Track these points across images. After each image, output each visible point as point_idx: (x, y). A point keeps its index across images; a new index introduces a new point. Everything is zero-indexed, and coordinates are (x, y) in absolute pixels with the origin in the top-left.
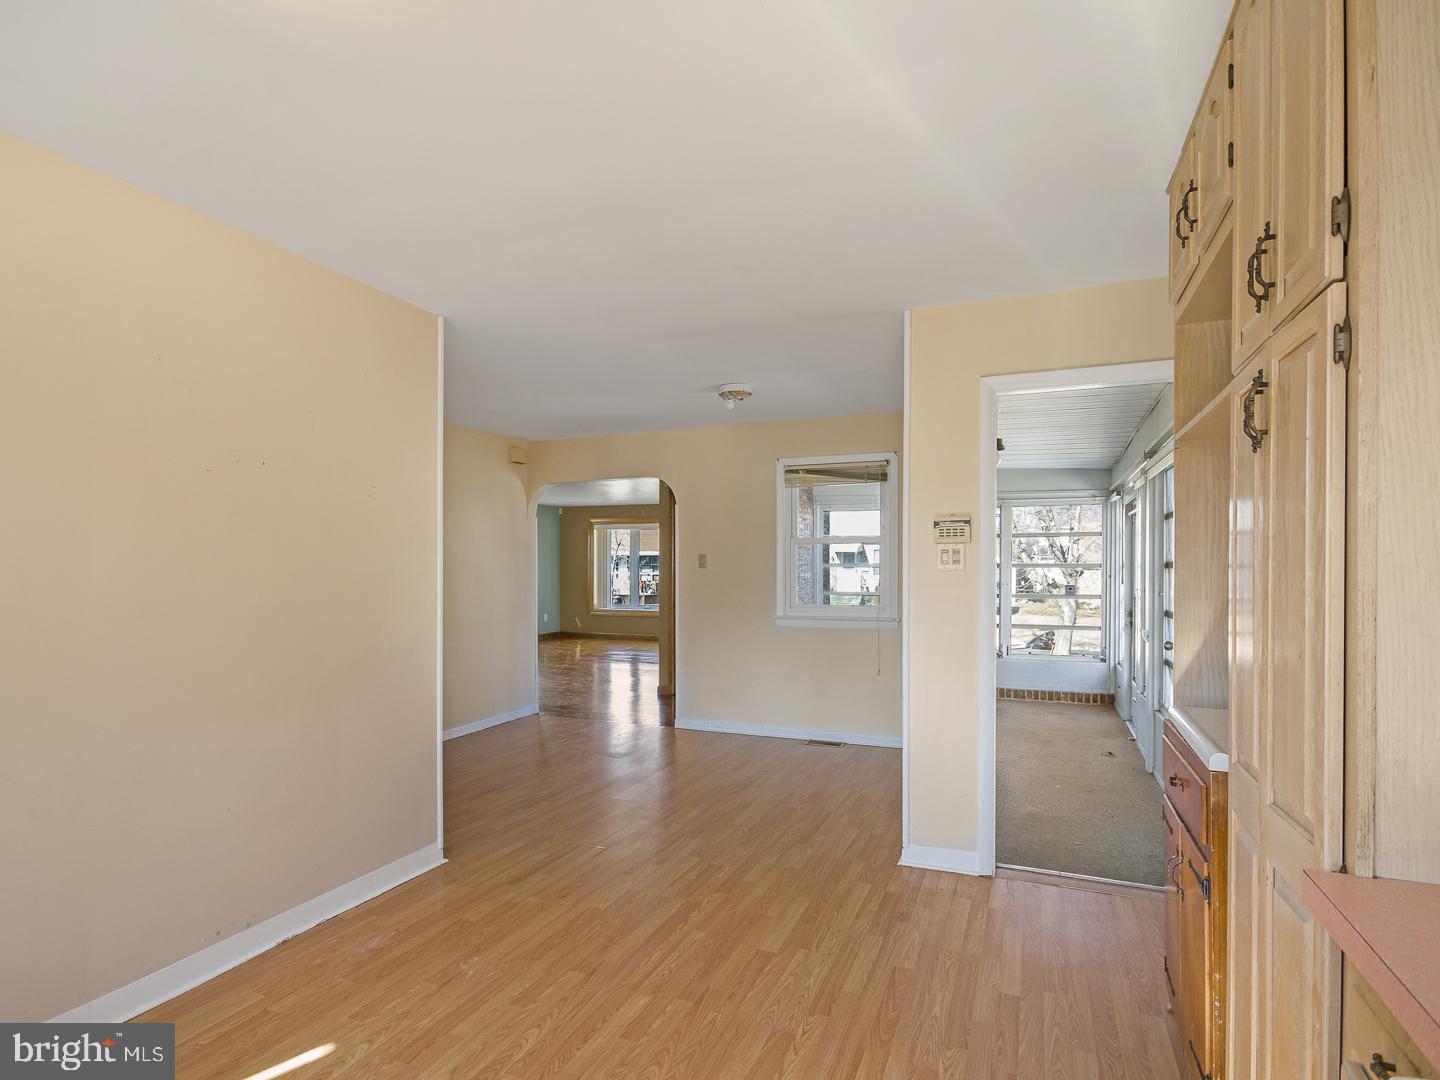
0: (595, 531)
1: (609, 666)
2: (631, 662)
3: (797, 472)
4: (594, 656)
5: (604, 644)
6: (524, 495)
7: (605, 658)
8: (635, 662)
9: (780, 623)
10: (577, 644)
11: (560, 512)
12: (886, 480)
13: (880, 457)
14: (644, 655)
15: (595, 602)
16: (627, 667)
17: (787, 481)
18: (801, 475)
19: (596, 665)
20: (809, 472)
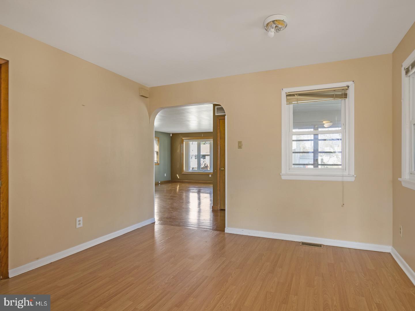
0: (184, 142)
1: (189, 195)
2: (197, 192)
3: (293, 95)
4: (183, 190)
5: (187, 185)
6: (148, 115)
7: (188, 191)
8: (199, 192)
9: (283, 178)
10: (177, 185)
11: (171, 135)
12: (346, 97)
13: (343, 84)
14: (203, 190)
15: (184, 169)
16: (196, 195)
17: (287, 100)
18: (296, 97)
19: (184, 194)
20: (300, 95)
